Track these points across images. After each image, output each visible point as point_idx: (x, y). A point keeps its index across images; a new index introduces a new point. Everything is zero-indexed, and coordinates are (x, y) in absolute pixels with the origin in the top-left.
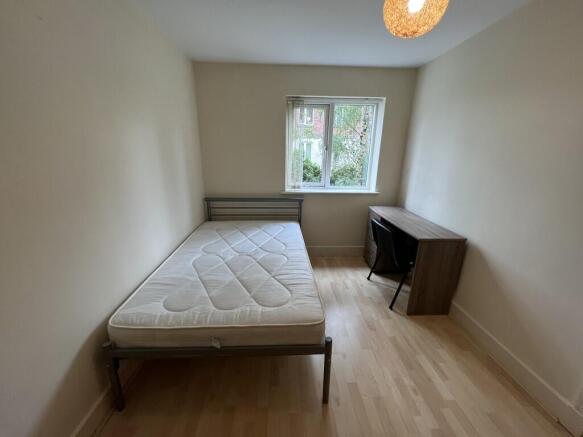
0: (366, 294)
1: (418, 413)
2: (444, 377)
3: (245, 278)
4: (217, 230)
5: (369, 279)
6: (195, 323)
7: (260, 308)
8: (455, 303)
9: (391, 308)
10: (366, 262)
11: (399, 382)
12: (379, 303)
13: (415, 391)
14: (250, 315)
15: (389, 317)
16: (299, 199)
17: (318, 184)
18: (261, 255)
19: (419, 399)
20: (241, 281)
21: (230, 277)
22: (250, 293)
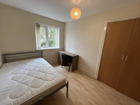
0: (63, 71)
1: (82, 88)
2: (82, 80)
3: (38, 77)
4: (12, 65)
5: (62, 67)
6: (31, 96)
7: (50, 82)
8: (78, 67)
9: (69, 72)
10: (60, 64)
11: (77, 85)
12: (66, 72)
13: (79, 85)
14: (48, 85)
15: (69, 74)
16: (41, 51)
17: (45, 47)
18: (38, 69)
19: (81, 86)
20: (37, 78)
21: (32, 78)
22: (43, 80)
